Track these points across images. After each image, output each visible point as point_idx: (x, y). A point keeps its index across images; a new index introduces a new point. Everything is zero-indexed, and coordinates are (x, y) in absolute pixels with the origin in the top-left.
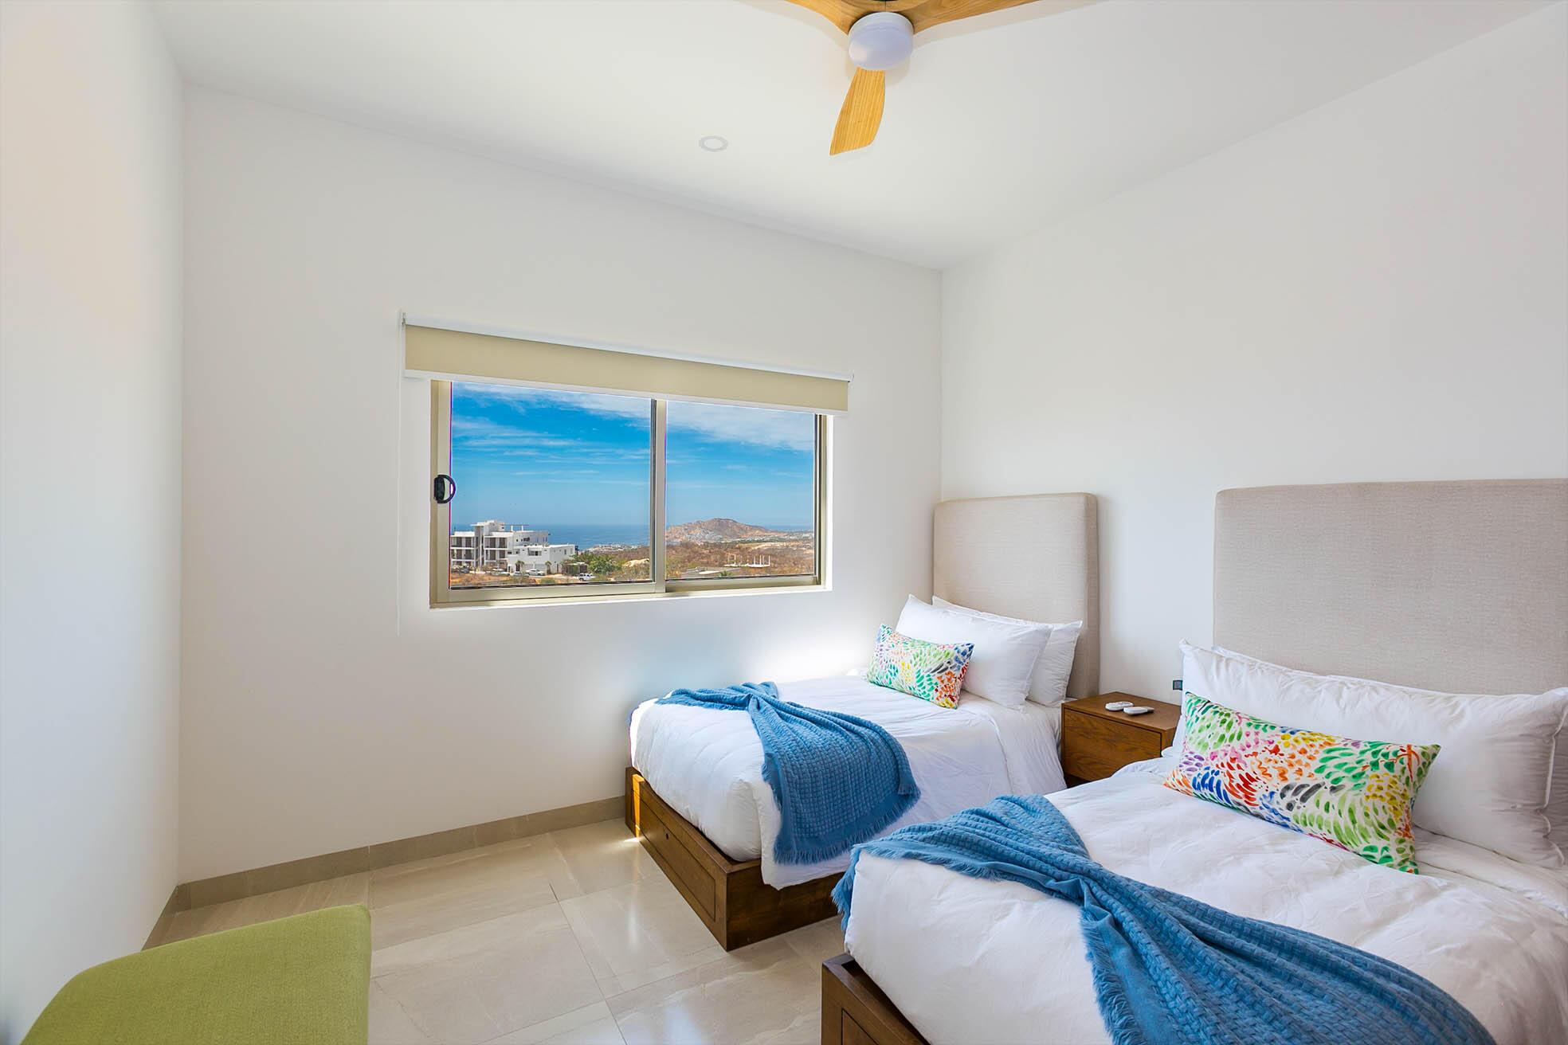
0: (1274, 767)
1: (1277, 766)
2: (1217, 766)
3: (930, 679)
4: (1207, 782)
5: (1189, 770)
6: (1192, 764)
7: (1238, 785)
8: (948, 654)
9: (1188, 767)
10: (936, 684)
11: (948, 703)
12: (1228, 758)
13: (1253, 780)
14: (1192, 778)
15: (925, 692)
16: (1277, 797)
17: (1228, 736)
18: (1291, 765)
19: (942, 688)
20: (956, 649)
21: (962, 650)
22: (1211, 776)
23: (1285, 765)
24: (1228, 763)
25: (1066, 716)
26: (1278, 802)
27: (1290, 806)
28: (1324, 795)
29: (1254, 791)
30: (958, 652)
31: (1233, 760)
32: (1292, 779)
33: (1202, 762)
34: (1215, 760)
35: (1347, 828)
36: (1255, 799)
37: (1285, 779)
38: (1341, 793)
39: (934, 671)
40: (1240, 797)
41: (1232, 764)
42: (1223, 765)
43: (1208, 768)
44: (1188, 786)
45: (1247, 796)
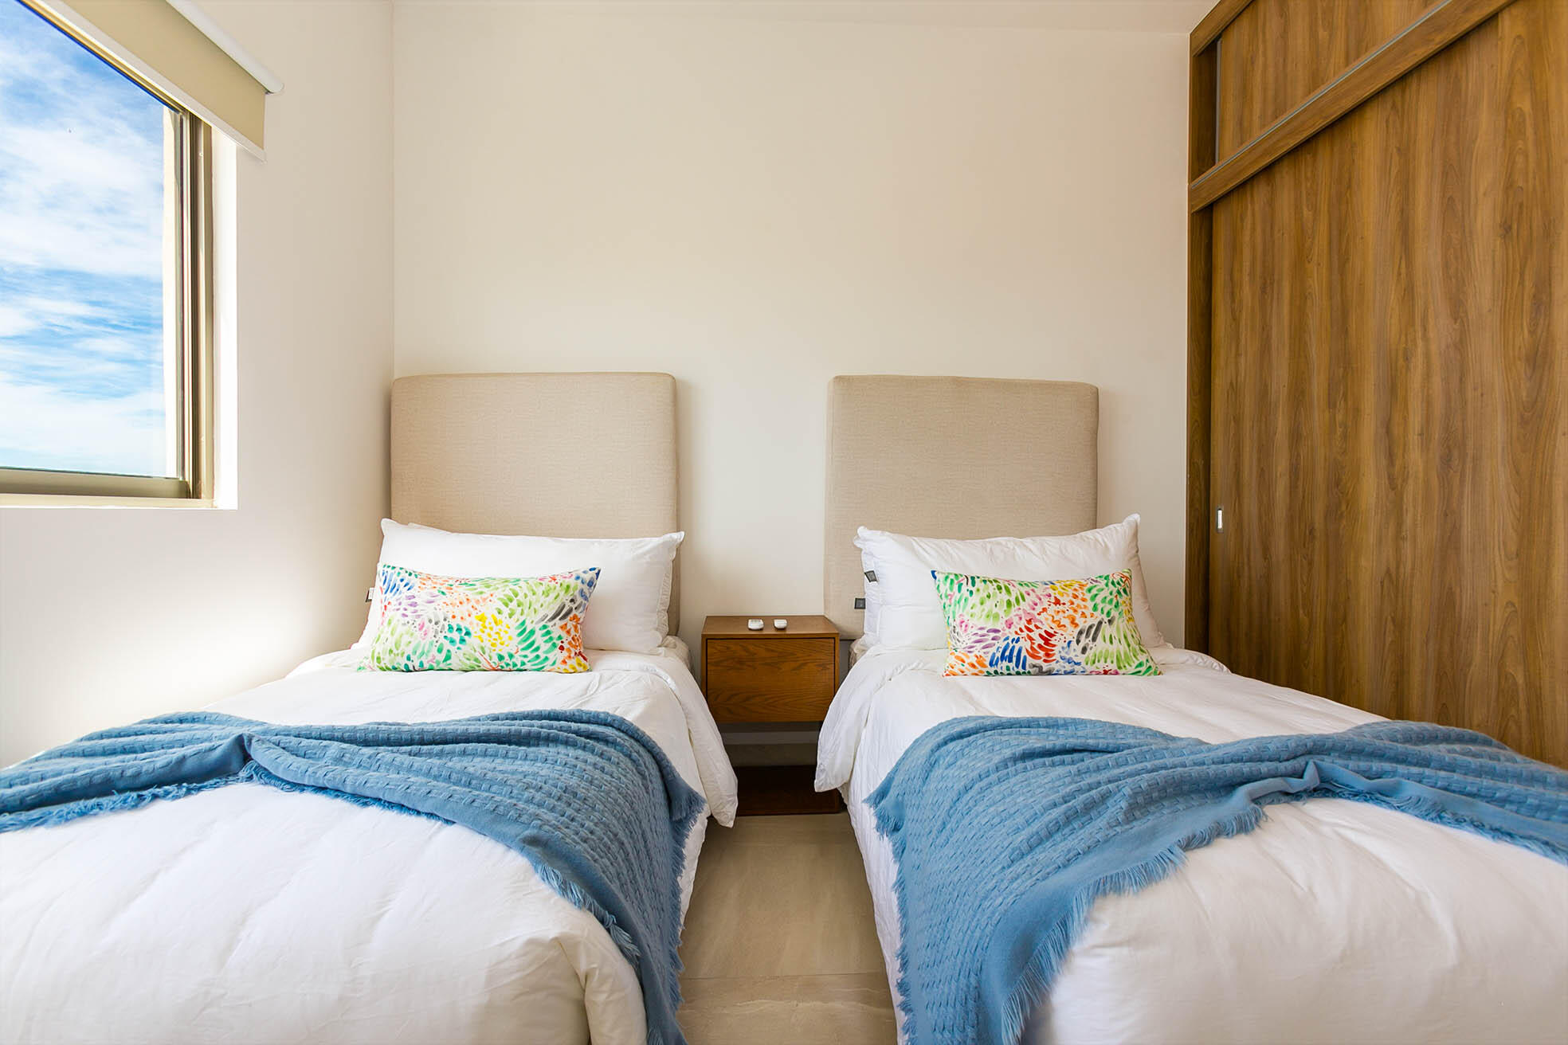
0: (1064, 617)
1: (1066, 615)
2: (1016, 633)
3: (548, 633)
4: (1007, 653)
5: (984, 648)
6: (987, 640)
7: (1040, 646)
8: (568, 587)
9: (983, 644)
10: (560, 637)
11: (580, 665)
12: (1024, 622)
13: (1051, 635)
14: (990, 655)
15: (538, 657)
16: (1074, 644)
17: (1013, 601)
18: (1075, 611)
19: (570, 643)
20: (578, 578)
21: (587, 577)
22: (1011, 645)
23: (1071, 612)
24: (1026, 627)
26: (1074, 650)
27: (1084, 650)
28: (1106, 629)
29: (1054, 646)
30: (583, 583)
31: (1029, 622)
32: (1083, 624)
33: (998, 635)
34: (1013, 627)
35: (1125, 653)
36: (1054, 654)
37: (1077, 626)
38: (1115, 623)
39: (553, 618)
40: (1040, 658)
41: (1030, 626)
42: (1021, 630)
43: (1007, 639)
44: (984, 666)
45: (1048, 655)
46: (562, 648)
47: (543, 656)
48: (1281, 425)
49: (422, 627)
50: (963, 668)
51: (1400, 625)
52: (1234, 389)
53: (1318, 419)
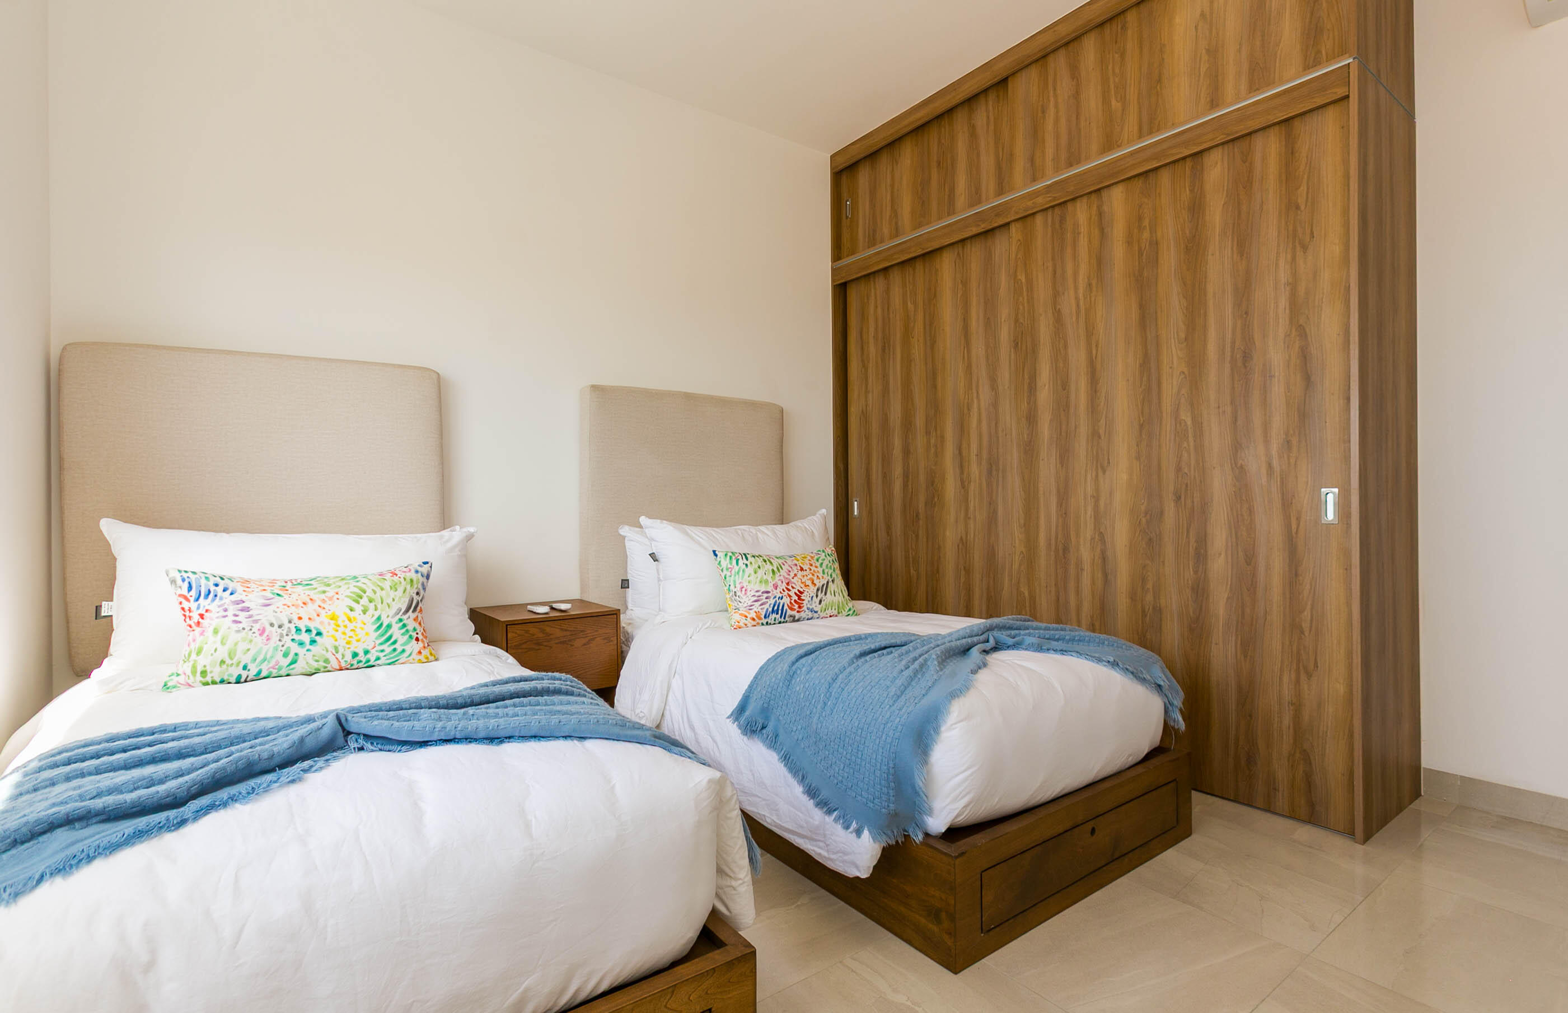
0: (807, 579)
2: (781, 592)
4: (776, 608)
5: (760, 605)
6: (762, 599)
7: (795, 601)
9: (760, 603)
11: (432, 653)
12: (784, 584)
13: (801, 593)
14: (765, 610)
16: (815, 598)
17: (775, 569)
18: (813, 575)
19: (422, 634)
20: (416, 571)
21: (423, 570)
22: (778, 602)
23: (810, 576)
24: (786, 588)
26: (815, 602)
27: (820, 601)
28: (831, 586)
29: (803, 600)
30: (422, 576)
31: (787, 584)
32: (819, 583)
33: (770, 595)
34: (778, 589)
35: (842, 602)
36: (803, 606)
37: (815, 585)
38: (835, 582)
40: (795, 610)
41: (788, 587)
42: (784, 591)
43: (775, 597)
44: (760, 619)
45: (800, 607)
46: (417, 639)
47: (400, 649)
48: (897, 442)
49: (262, 632)
50: (746, 622)
51: (968, 571)
52: (865, 416)
53: (920, 441)
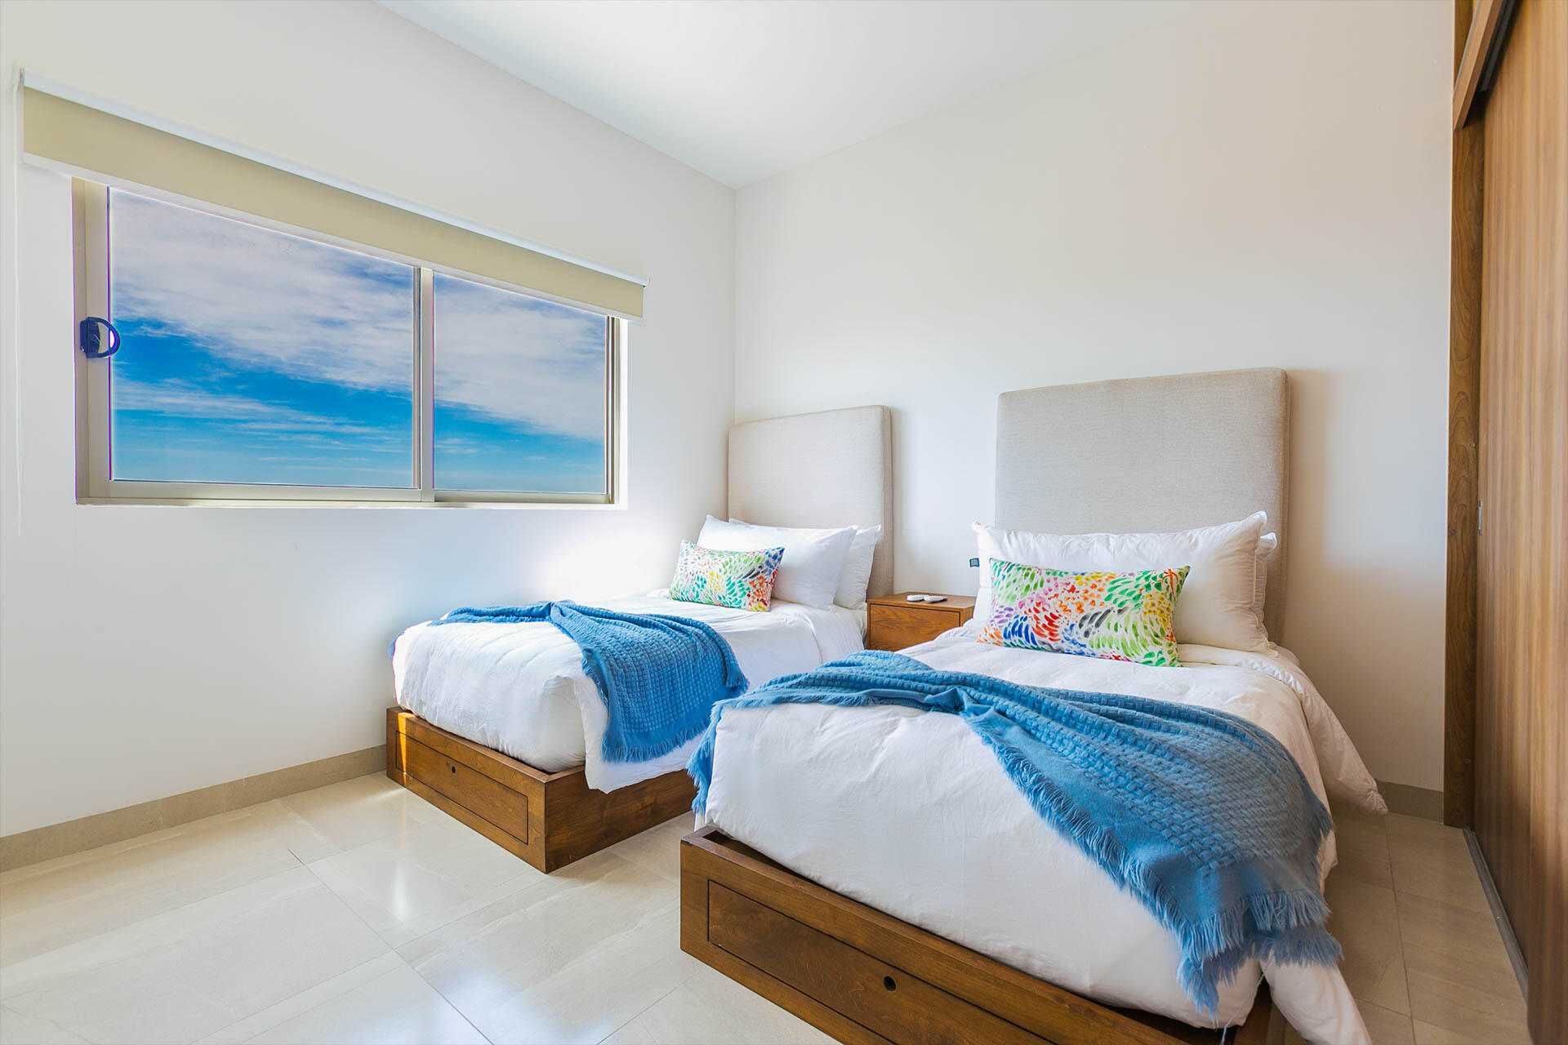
0: (1072, 603)
1: (1074, 602)
2: (1025, 612)
3: (742, 585)
4: (1017, 629)
5: (1000, 622)
6: (1002, 616)
7: (1044, 626)
8: (759, 558)
9: (999, 620)
10: (748, 589)
11: (760, 607)
12: (1034, 604)
13: (1055, 617)
14: (1003, 629)
15: (736, 599)
16: (1076, 627)
17: (1032, 585)
18: (1086, 599)
19: (754, 593)
20: (767, 553)
21: (773, 553)
22: (1020, 623)
23: (1081, 600)
24: (1034, 608)
25: (872, 611)
26: (1077, 633)
27: (1087, 634)
28: (1113, 618)
29: (1057, 627)
30: (769, 556)
31: (1038, 604)
32: (1088, 610)
33: (1012, 613)
34: (1024, 607)
35: (1132, 642)
36: (1058, 635)
37: (1082, 611)
38: (1126, 613)
39: (745, 577)
40: (1045, 636)
41: (1038, 608)
42: (1030, 611)
43: (1017, 616)
44: (999, 637)
45: (1051, 634)
46: (749, 595)
47: (739, 599)
50: (986, 638)
